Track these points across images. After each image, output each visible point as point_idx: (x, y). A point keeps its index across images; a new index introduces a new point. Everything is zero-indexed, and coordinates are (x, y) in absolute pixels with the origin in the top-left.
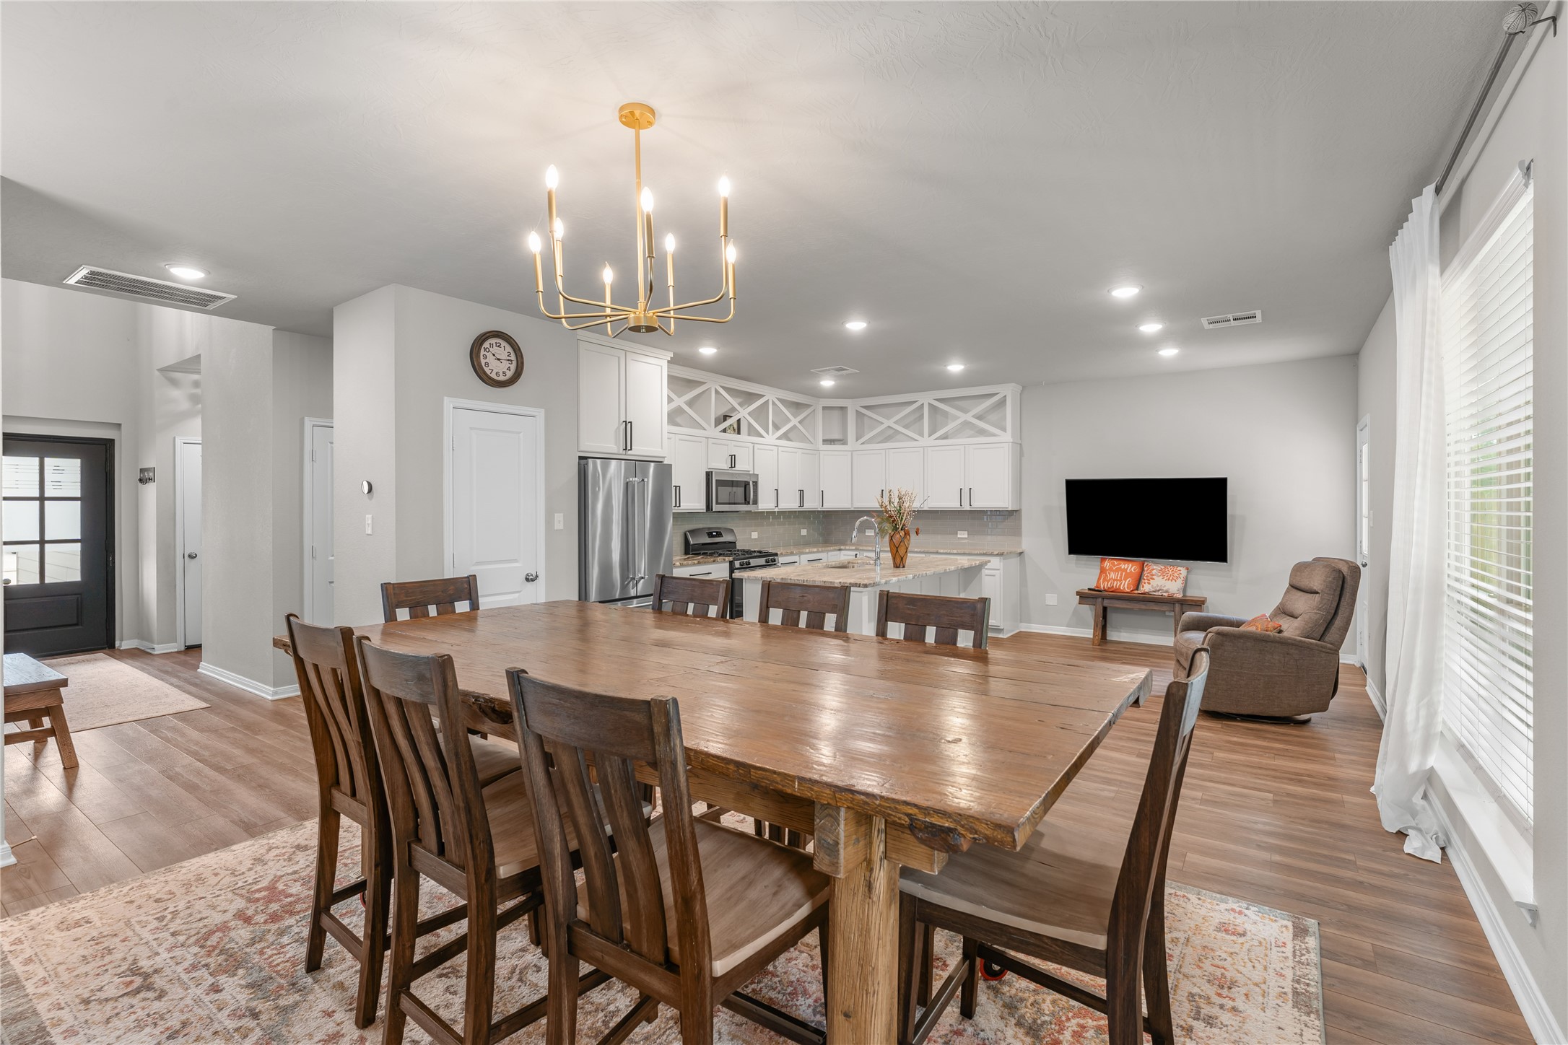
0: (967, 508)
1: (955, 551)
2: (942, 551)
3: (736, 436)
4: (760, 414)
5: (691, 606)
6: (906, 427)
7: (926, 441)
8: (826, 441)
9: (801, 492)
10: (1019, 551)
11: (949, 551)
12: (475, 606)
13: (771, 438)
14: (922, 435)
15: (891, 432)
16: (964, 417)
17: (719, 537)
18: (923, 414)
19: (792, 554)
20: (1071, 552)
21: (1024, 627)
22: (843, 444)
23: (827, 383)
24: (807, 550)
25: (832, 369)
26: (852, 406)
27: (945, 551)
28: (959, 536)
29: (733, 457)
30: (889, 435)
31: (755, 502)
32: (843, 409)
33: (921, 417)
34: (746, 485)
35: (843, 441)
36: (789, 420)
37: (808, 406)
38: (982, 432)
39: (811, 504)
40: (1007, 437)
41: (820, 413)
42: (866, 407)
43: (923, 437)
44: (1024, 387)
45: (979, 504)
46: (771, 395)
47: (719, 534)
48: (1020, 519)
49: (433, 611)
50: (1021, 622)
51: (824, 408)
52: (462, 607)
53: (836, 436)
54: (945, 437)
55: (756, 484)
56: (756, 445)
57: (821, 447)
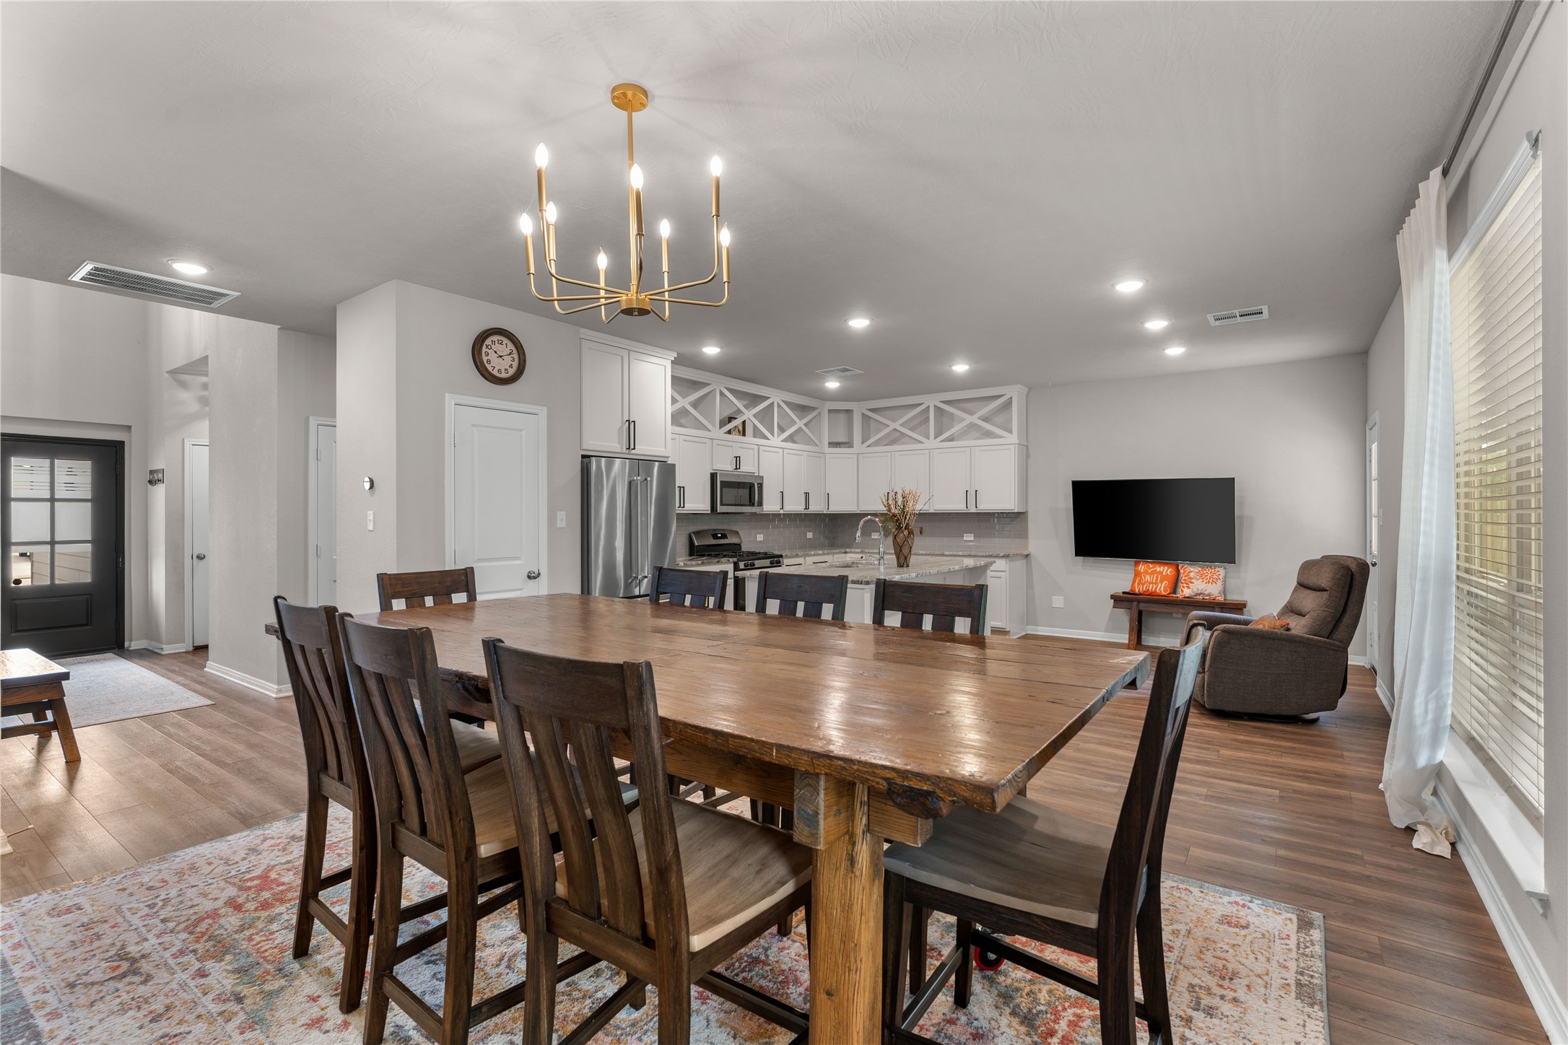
0: (973, 510)
1: (961, 553)
2: (947, 553)
3: (741, 438)
4: (766, 416)
5: (688, 598)
6: (912, 429)
7: (932, 443)
8: (832, 444)
9: (807, 494)
10: (1025, 553)
11: (955, 553)
12: (472, 597)
13: (776, 440)
14: (928, 437)
15: (897, 435)
16: (969, 419)
17: (724, 538)
18: (929, 417)
19: (797, 556)
20: (1078, 554)
21: (1031, 630)
22: (849, 447)
23: (832, 385)
24: (813, 553)
25: (837, 370)
26: (858, 409)
27: (951, 553)
28: (965, 539)
29: (738, 459)
30: (895, 438)
31: (760, 504)
32: (849, 412)
33: (927, 420)
34: (751, 486)
35: (849, 444)
36: (795, 423)
37: (814, 409)
38: (989, 434)
39: (816, 507)
40: (1013, 438)
41: (826, 416)
42: (872, 410)
43: (929, 439)
44: (1030, 389)
45: (986, 505)
46: (776, 397)
47: (724, 536)
48: (1026, 521)
49: (429, 601)
50: (1027, 625)
51: (830, 411)
52: (459, 598)
53: (842, 439)
54: (951, 439)
55: (761, 486)
56: (761, 447)
57: (827, 449)
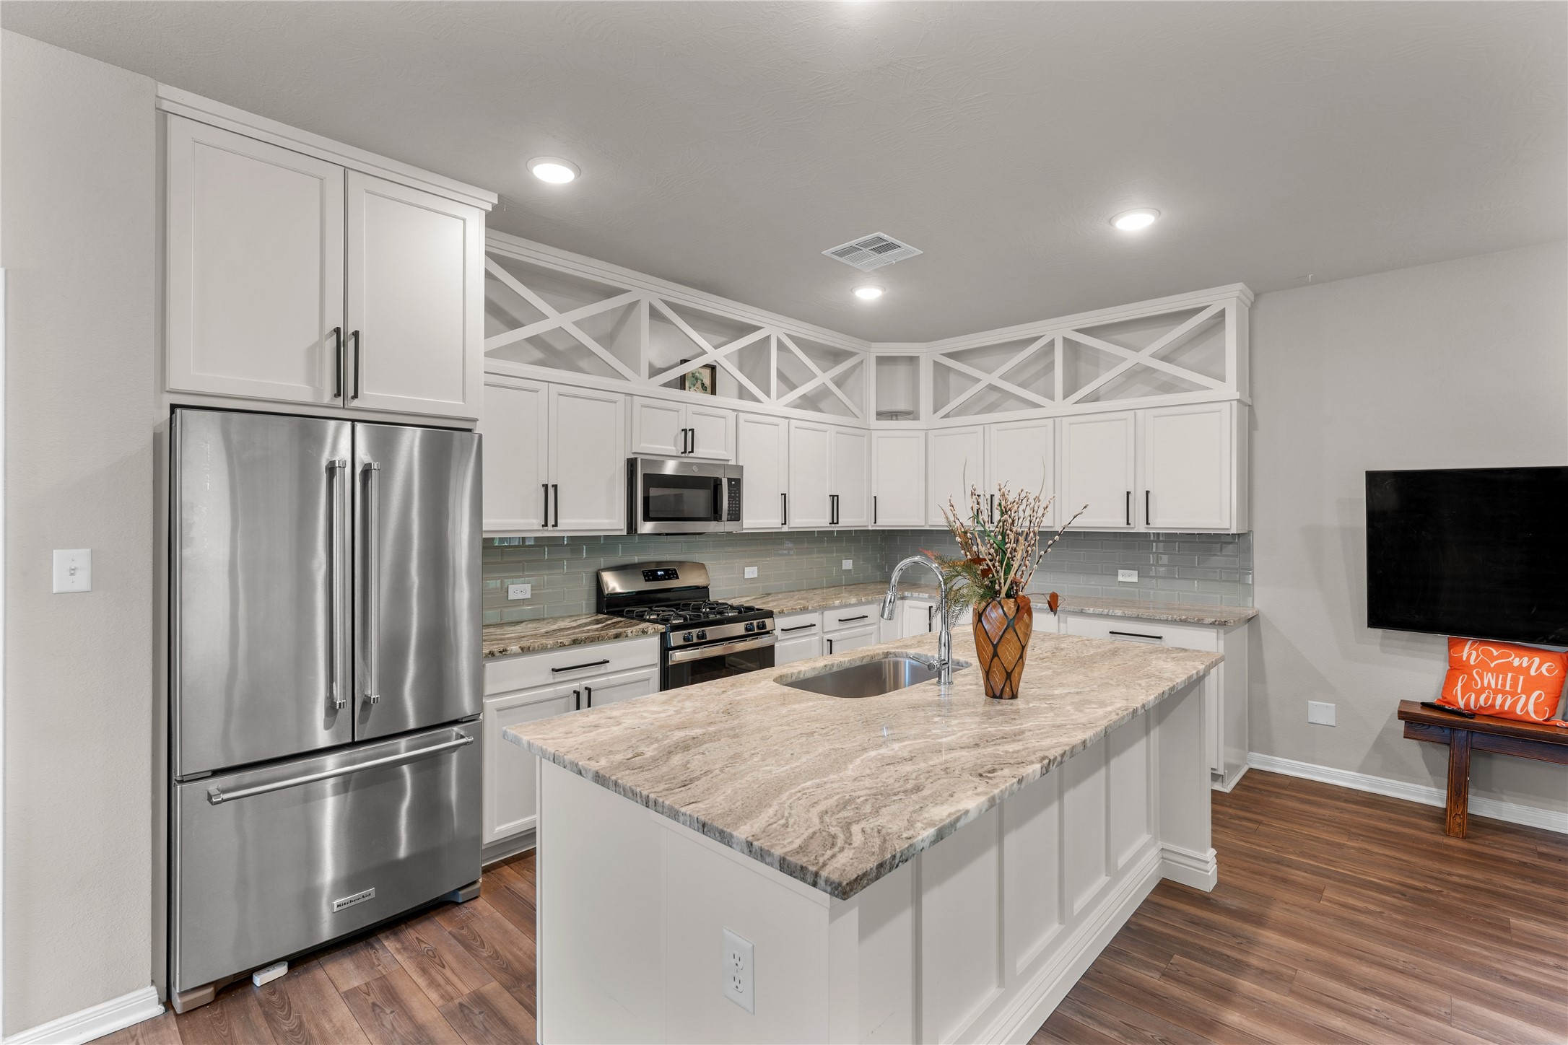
0: (1140, 527)
1: (1119, 612)
2: (1091, 611)
3: (708, 398)
4: (754, 360)
6: (1022, 385)
7: (1061, 406)
8: (881, 415)
9: (835, 499)
10: (1250, 613)
11: (1106, 611)
13: (776, 403)
14: (1052, 398)
15: (995, 396)
16: (1132, 359)
17: (670, 579)
18: (1053, 362)
19: (804, 610)
20: (1376, 619)
21: (1260, 761)
22: (914, 419)
23: (869, 294)
24: (837, 603)
26: (928, 353)
27: (1098, 611)
28: (1120, 578)
29: (688, 434)
30: (993, 400)
31: (736, 515)
32: (913, 360)
33: (1051, 366)
34: (716, 484)
35: (911, 414)
36: (815, 376)
37: (847, 354)
38: (1169, 386)
39: (852, 519)
40: (1229, 389)
41: (871, 368)
42: (953, 355)
43: (1053, 399)
44: (1257, 295)
45: (1168, 518)
46: (774, 327)
47: (670, 574)
48: (1248, 550)
50: (1251, 749)
51: (881, 360)
53: (901, 406)
54: (1094, 397)
55: (736, 485)
56: (740, 414)
57: (874, 423)
